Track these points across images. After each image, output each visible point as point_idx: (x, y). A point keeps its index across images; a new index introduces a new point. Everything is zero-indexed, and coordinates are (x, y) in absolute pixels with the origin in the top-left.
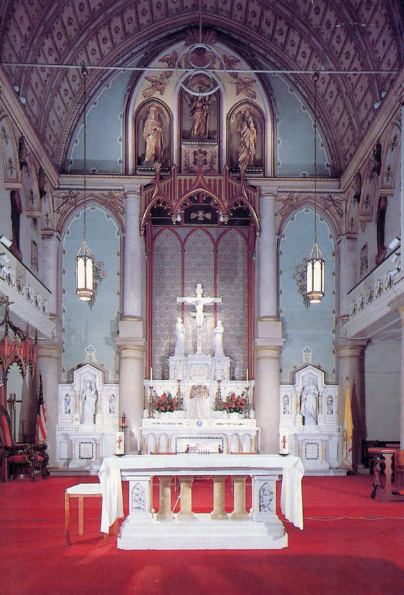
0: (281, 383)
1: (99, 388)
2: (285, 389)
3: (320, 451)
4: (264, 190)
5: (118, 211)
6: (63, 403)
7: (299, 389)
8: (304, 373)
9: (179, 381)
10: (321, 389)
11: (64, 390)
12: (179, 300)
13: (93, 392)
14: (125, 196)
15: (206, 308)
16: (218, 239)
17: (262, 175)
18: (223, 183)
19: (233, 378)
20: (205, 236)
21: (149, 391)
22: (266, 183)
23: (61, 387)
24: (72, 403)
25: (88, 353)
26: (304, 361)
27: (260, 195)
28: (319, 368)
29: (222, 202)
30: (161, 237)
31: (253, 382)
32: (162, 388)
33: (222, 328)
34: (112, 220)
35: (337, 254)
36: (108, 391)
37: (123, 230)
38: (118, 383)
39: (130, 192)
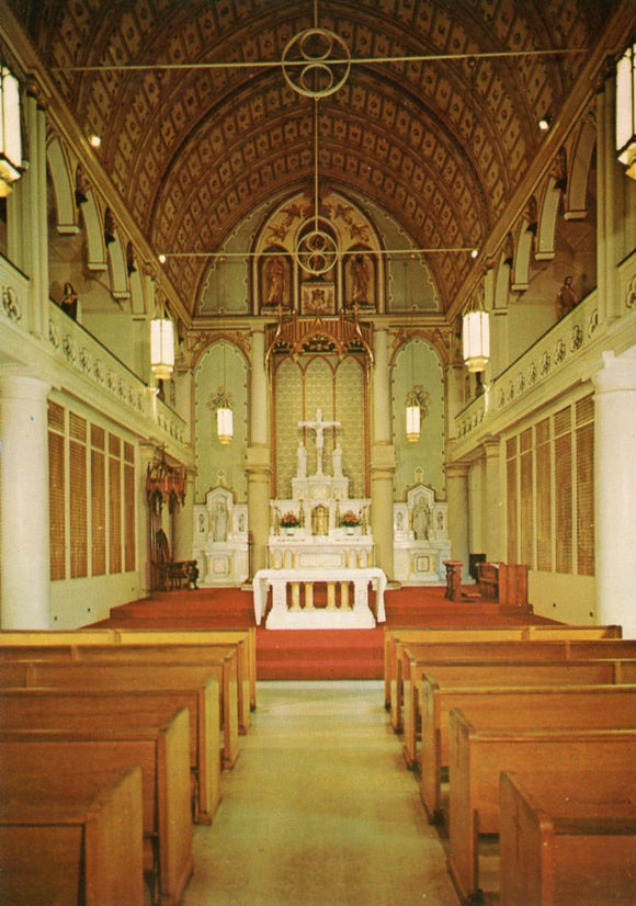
0: (395, 501)
1: (230, 509)
2: (399, 507)
3: (431, 563)
4: (377, 326)
5: (244, 349)
6: (198, 523)
7: (411, 507)
8: (415, 492)
9: (301, 501)
10: (431, 507)
11: (198, 511)
12: (301, 424)
13: (224, 513)
14: (251, 334)
15: (325, 431)
16: (337, 366)
17: (374, 311)
18: (339, 324)
19: (351, 497)
20: (324, 364)
21: (274, 512)
22: (379, 319)
23: (196, 508)
24: (206, 523)
25: (219, 477)
26: (416, 480)
27: (374, 330)
28: (429, 487)
29: (339, 342)
30: (283, 365)
31: (369, 502)
32: (286, 508)
33: (341, 452)
34: (239, 355)
35: (445, 381)
36: (236, 513)
37: (250, 364)
38: (247, 503)
39: (255, 331)
